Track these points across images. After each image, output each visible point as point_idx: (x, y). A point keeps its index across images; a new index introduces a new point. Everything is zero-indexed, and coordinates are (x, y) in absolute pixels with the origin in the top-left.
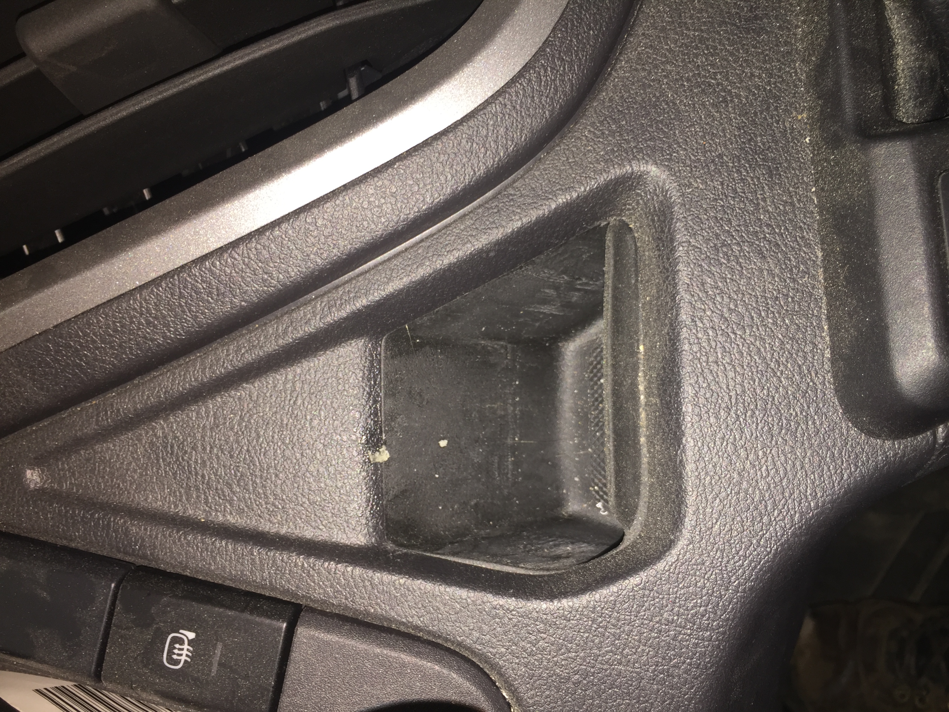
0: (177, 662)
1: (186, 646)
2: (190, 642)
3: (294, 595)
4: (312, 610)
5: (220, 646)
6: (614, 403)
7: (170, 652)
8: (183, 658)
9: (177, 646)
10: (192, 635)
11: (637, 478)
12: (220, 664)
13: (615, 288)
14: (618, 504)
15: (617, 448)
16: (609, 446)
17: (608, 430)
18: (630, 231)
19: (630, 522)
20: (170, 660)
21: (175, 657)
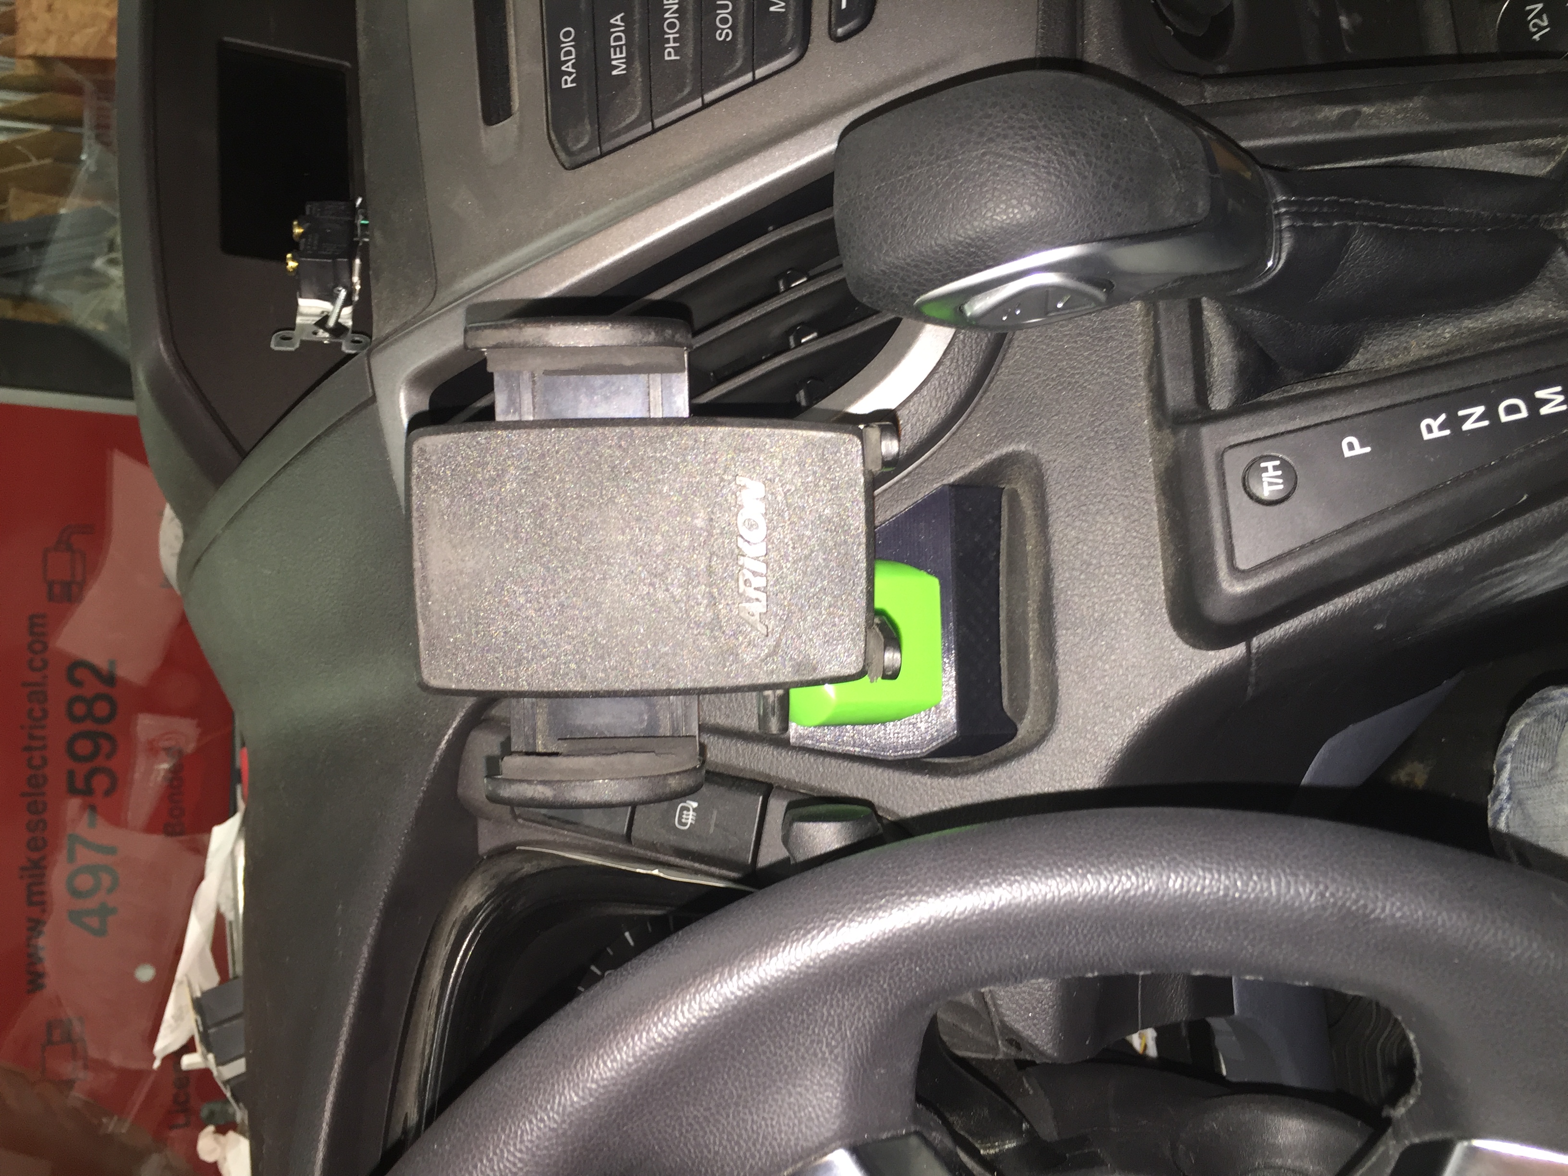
0: (685, 824)
1: (691, 813)
2: (694, 810)
3: (768, 776)
4: (780, 788)
5: (715, 812)
6: (1008, 627)
7: (680, 817)
8: (690, 821)
9: (685, 812)
10: (695, 805)
11: (1027, 685)
12: (716, 825)
13: (1009, 539)
14: (1011, 706)
15: (1010, 661)
16: (1004, 661)
17: (1003, 648)
18: (1018, 495)
19: (1021, 719)
20: (680, 823)
21: (683, 820)
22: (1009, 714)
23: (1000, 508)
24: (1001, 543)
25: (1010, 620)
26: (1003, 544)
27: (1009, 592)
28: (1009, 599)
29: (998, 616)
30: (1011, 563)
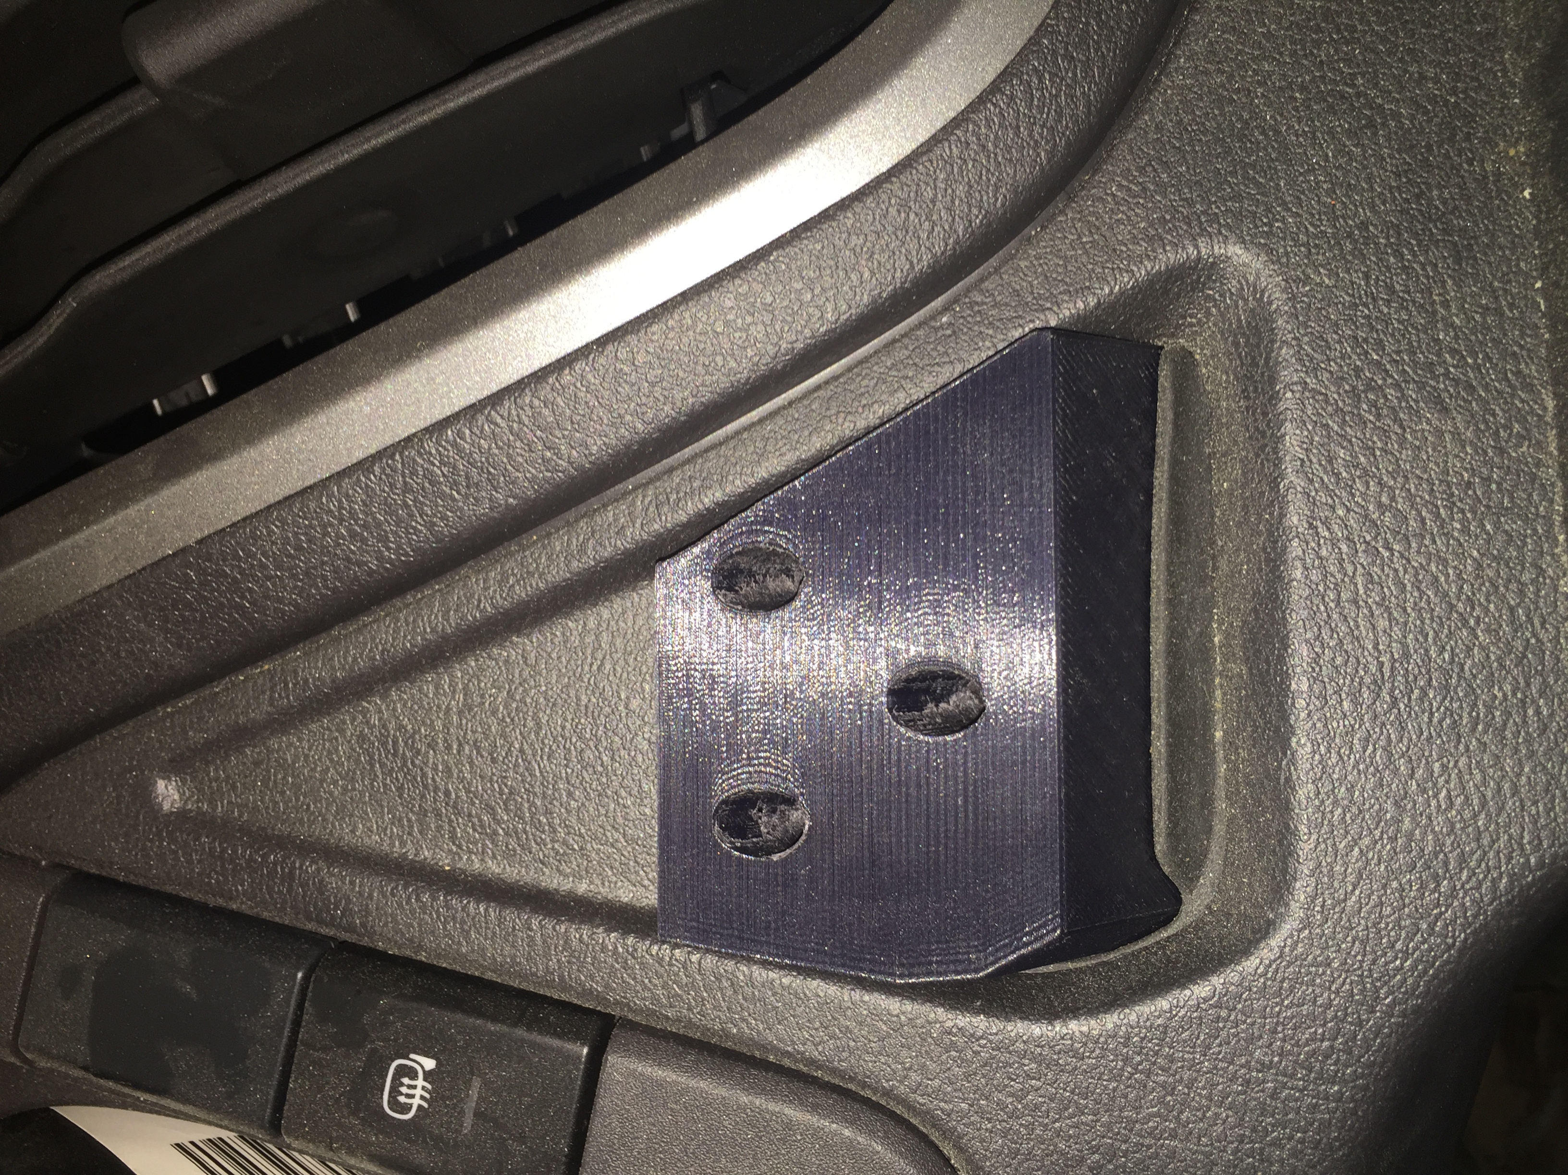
0: (406, 1108)
1: (420, 1082)
2: (428, 1075)
3: (600, 998)
4: (633, 1026)
5: (476, 1083)
6: (1170, 669)
8: (416, 1102)
9: (406, 1081)
10: (430, 1064)
11: (1207, 802)
12: (478, 1114)
13: (1175, 463)
14: (1173, 849)
15: (1173, 748)
16: (1159, 746)
17: (1158, 716)
18: (1195, 364)
19: (1193, 881)
20: (395, 1104)
21: (402, 1099)
22: (1166, 869)
23: (1155, 391)
24: (1157, 474)
25: (1173, 652)
26: (1161, 476)
27: (1172, 586)
28: (1172, 603)
29: (1147, 642)
30: (1177, 520)
